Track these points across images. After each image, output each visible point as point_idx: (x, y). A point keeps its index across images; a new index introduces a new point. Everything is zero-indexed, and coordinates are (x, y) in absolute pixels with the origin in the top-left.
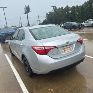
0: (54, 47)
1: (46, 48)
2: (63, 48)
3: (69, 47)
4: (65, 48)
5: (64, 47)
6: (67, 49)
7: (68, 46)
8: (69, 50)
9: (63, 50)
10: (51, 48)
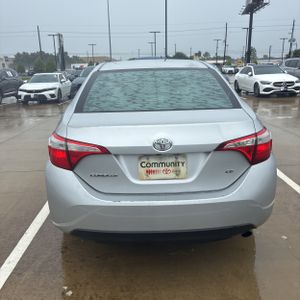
0: (98, 150)
1: (73, 147)
2: (144, 160)
3: (176, 164)
4: (152, 161)
5: (148, 156)
6: (161, 169)
7: (172, 160)
8: (173, 175)
9: (143, 171)
10: (92, 150)
